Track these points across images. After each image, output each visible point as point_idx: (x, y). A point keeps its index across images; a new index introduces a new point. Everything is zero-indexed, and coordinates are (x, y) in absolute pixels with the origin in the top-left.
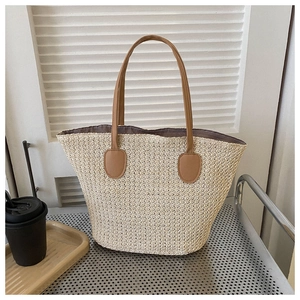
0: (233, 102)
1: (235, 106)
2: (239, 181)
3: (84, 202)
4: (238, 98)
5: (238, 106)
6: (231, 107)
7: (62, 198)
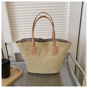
0: (66, 31)
1: (66, 32)
2: (67, 54)
3: (24, 60)
4: (67, 30)
5: (67, 32)
6: (65, 32)
7: (17, 59)
